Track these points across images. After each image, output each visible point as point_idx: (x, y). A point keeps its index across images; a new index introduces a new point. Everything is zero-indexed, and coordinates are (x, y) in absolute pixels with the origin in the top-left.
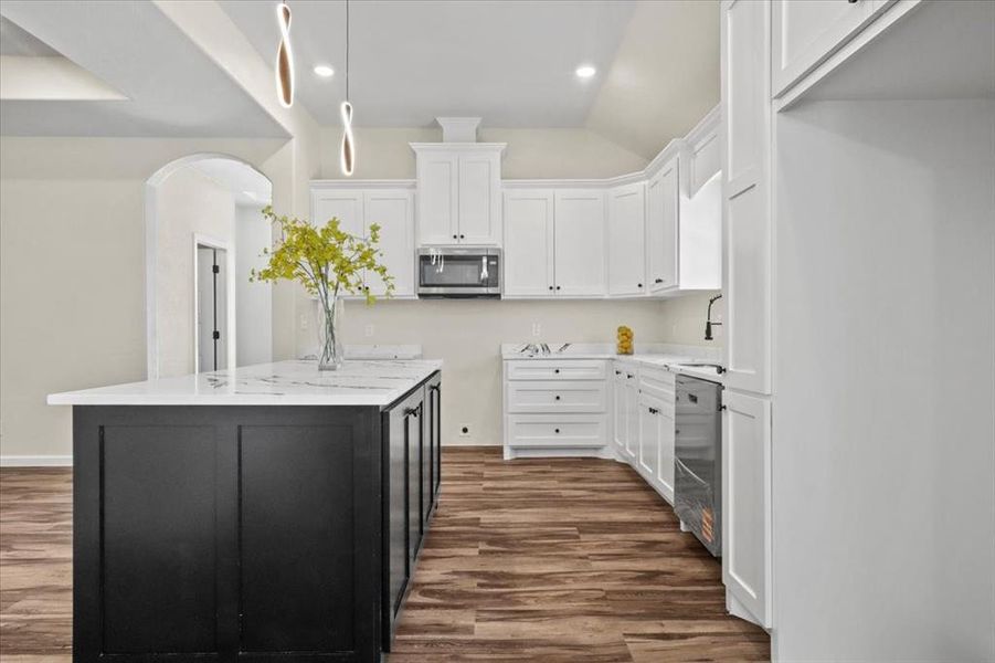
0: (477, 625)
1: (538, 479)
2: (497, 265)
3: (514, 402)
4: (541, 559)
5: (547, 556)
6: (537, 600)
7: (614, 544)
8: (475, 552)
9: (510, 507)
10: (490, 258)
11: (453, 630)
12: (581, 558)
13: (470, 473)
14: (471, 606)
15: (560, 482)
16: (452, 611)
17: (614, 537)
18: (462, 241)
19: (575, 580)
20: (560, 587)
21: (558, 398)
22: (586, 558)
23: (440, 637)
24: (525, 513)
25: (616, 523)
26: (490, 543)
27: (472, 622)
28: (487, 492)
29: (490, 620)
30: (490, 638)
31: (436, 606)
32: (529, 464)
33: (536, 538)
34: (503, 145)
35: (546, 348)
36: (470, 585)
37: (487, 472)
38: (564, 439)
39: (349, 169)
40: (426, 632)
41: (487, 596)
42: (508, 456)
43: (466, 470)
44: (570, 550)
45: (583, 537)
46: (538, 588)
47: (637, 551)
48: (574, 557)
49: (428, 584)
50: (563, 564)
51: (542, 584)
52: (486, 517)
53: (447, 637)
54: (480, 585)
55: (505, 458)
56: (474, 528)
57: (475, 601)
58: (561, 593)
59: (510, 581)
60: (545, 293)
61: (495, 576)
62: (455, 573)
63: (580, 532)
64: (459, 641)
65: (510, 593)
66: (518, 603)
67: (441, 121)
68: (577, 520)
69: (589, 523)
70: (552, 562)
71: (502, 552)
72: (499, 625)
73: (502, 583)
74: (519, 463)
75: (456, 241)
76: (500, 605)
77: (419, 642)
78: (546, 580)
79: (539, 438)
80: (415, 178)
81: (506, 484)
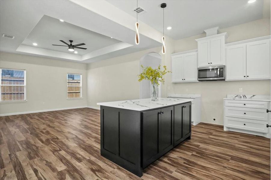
0: (175, 172)
1: (232, 139)
2: (223, 71)
3: (227, 113)
4: (209, 162)
5: (212, 162)
6: (197, 173)
7: (242, 167)
8: (190, 154)
9: (213, 145)
10: (220, 69)
11: (167, 170)
12: (224, 167)
13: (208, 132)
14: (177, 167)
15: (239, 141)
16: (171, 166)
17: (244, 165)
18: (211, 64)
19: (215, 172)
20: (207, 172)
21: (245, 113)
22: (226, 167)
23: (163, 171)
24: (216, 148)
25: (249, 161)
26: (197, 153)
27: (174, 171)
28: (209, 139)
29: (179, 172)
30: (175, 177)
31: (168, 163)
32: (232, 133)
33: (213, 156)
34: (225, 33)
35: (245, 96)
36: (182, 162)
37: (214, 133)
38: (246, 128)
39: (164, 52)
40: (161, 168)
41: (183, 166)
42: (225, 129)
43: (208, 131)
44: (222, 163)
45: (230, 161)
46: (201, 170)
47: (249, 173)
48: (221, 166)
49: (172, 158)
50: (215, 166)
51: (203, 169)
52: (202, 145)
53: (165, 171)
54: (184, 163)
55: (224, 130)
56: (196, 148)
57: (179, 166)
58: (206, 174)
59: (194, 165)
60: (242, 78)
61: (191, 162)
62: (181, 157)
63: (231, 159)
64: (167, 174)
65: (191, 168)
66: (191, 171)
67: (205, 31)
68: (234, 155)
69: (238, 157)
70: (211, 165)
71: (199, 156)
72: (180, 174)
73: (191, 165)
74: (229, 132)
75: (209, 65)
76: (186, 170)
77: (157, 170)
78: (205, 169)
79: (238, 126)
80: (197, 48)
81: (217, 138)
